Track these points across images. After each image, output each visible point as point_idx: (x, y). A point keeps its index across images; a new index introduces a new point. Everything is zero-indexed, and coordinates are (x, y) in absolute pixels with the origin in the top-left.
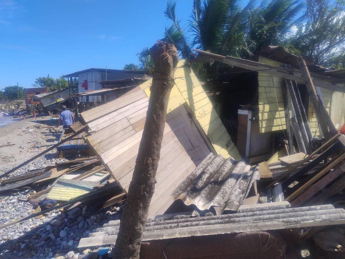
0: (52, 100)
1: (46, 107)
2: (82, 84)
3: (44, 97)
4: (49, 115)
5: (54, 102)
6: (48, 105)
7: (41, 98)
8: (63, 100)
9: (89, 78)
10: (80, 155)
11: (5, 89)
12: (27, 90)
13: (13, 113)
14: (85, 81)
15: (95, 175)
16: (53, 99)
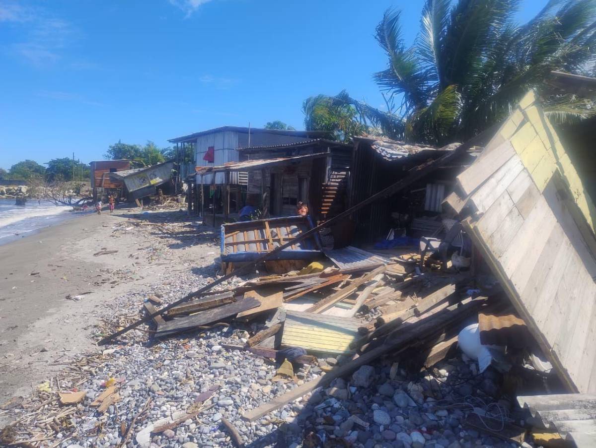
0: (142, 180)
1: (132, 192)
2: (204, 154)
3: (131, 176)
4: (136, 206)
5: (146, 184)
6: (134, 190)
7: (125, 177)
8: (161, 182)
9: (218, 143)
10: (257, 272)
11: (50, 163)
12: (95, 165)
13: (70, 203)
14: (209, 148)
15: (337, 306)
16: (144, 180)
